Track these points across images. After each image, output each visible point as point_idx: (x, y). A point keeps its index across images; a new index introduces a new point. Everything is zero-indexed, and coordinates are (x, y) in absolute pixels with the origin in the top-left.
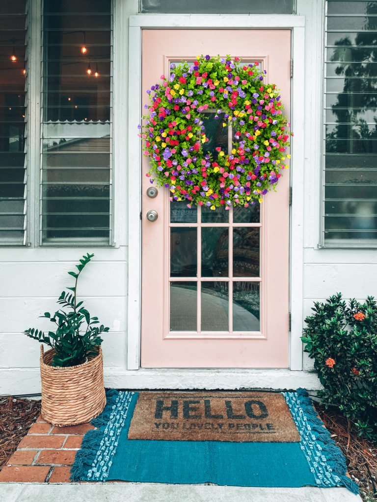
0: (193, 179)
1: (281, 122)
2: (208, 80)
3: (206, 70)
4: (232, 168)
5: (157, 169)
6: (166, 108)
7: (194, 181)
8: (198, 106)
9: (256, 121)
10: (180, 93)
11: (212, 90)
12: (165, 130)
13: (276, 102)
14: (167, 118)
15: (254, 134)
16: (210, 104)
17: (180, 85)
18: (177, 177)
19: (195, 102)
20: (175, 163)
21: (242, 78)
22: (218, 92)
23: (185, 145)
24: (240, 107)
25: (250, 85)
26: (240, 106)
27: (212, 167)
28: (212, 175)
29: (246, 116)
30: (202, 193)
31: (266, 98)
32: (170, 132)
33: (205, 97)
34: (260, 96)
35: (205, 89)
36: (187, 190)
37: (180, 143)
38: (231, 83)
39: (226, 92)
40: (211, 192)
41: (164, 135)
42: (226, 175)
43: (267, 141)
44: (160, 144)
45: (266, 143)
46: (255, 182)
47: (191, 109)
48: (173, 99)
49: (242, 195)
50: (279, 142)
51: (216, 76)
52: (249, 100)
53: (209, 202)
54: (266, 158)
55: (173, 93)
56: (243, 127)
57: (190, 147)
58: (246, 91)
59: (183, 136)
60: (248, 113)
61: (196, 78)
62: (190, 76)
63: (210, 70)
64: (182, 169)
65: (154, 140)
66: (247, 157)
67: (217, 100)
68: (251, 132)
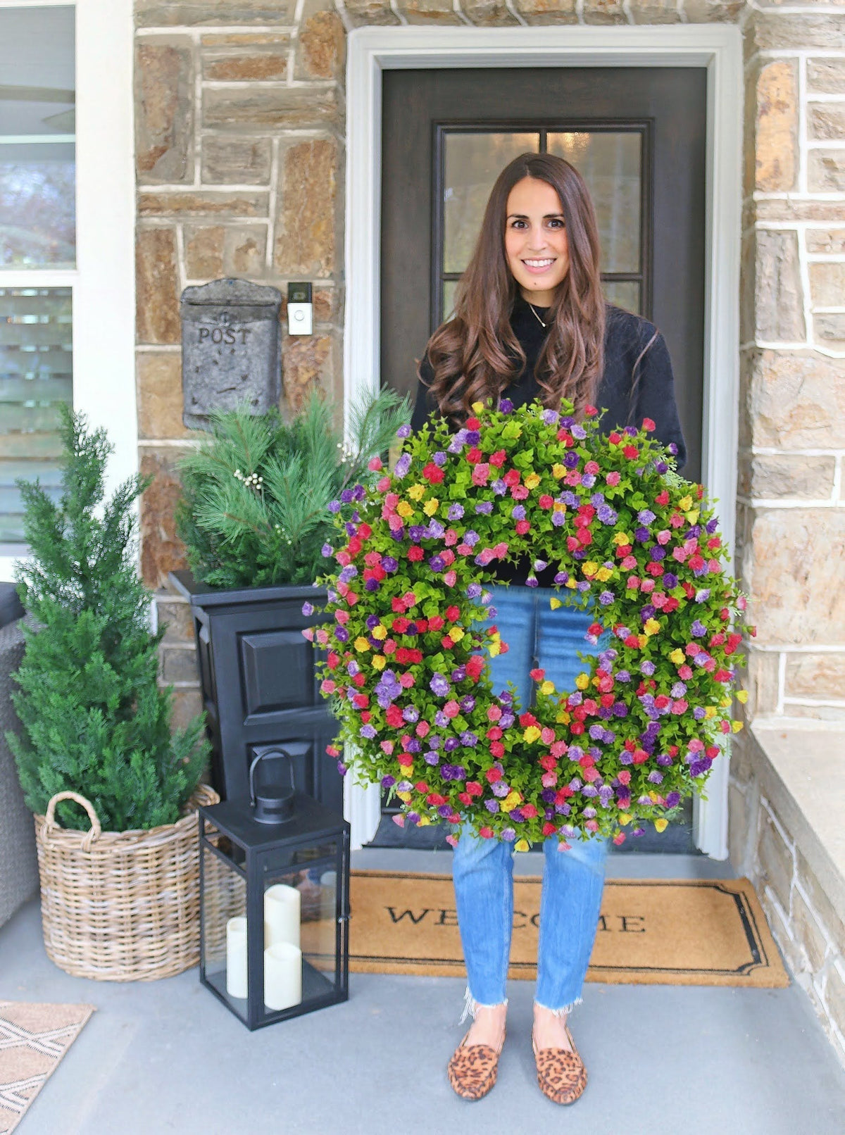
0: (464, 761)
1: (719, 596)
2: (506, 471)
3: (502, 443)
4: (578, 731)
5: (358, 732)
6: (384, 554)
7: (468, 768)
8: (478, 547)
9: (647, 591)
10: (426, 510)
11: (520, 502)
12: (383, 619)
13: (705, 536)
14: (389, 584)
15: (642, 632)
16: (514, 542)
17: (427, 486)
18: (416, 756)
19: (469, 536)
20: (411, 716)
21: (608, 466)
22: (536, 506)
23: (440, 663)
24: (601, 552)
25: (631, 488)
26: (601, 550)
27: (519, 726)
28: (518, 749)
29: (618, 576)
30: (490, 804)
31: (676, 526)
32: (396, 624)
33: (498, 522)
34: (659, 519)
35: (498, 498)
36: (446, 794)
37: (424, 656)
38: (576, 481)
39: (559, 509)
40: (515, 799)
41: (379, 632)
42: (559, 749)
43: (679, 650)
44: (367, 659)
45: (678, 657)
46: (644, 770)
47: (457, 556)
48: (406, 527)
49: (606, 810)
50: (713, 653)
51: (531, 459)
52: (626, 532)
53: (510, 830)
54: (675, 699)
55: (405, 509)
56: (611, 608)
57: (456, 667)
58: (618, 504)
59: (434, 635)
60: (624, 569)
61: (472, 468)
62: (456, 462)
63: (512, 444)
64: (433, 733)
65: (349, 648)
66: (620, 698)
67: (533, 532)
68: (633, 624)
